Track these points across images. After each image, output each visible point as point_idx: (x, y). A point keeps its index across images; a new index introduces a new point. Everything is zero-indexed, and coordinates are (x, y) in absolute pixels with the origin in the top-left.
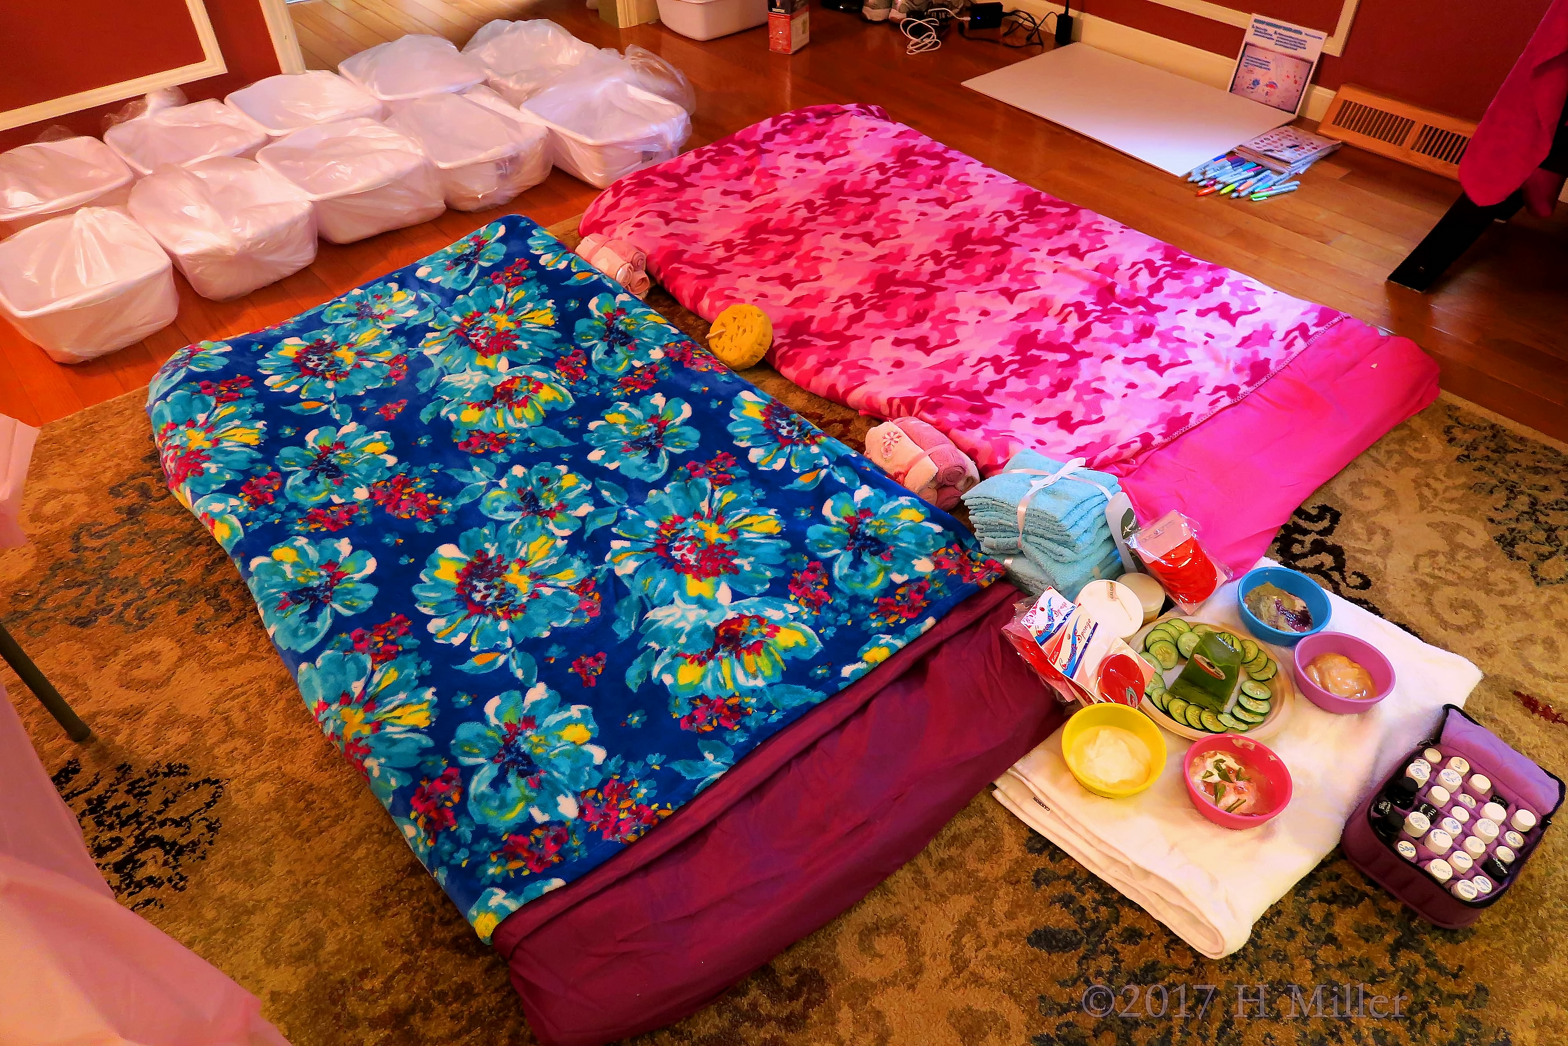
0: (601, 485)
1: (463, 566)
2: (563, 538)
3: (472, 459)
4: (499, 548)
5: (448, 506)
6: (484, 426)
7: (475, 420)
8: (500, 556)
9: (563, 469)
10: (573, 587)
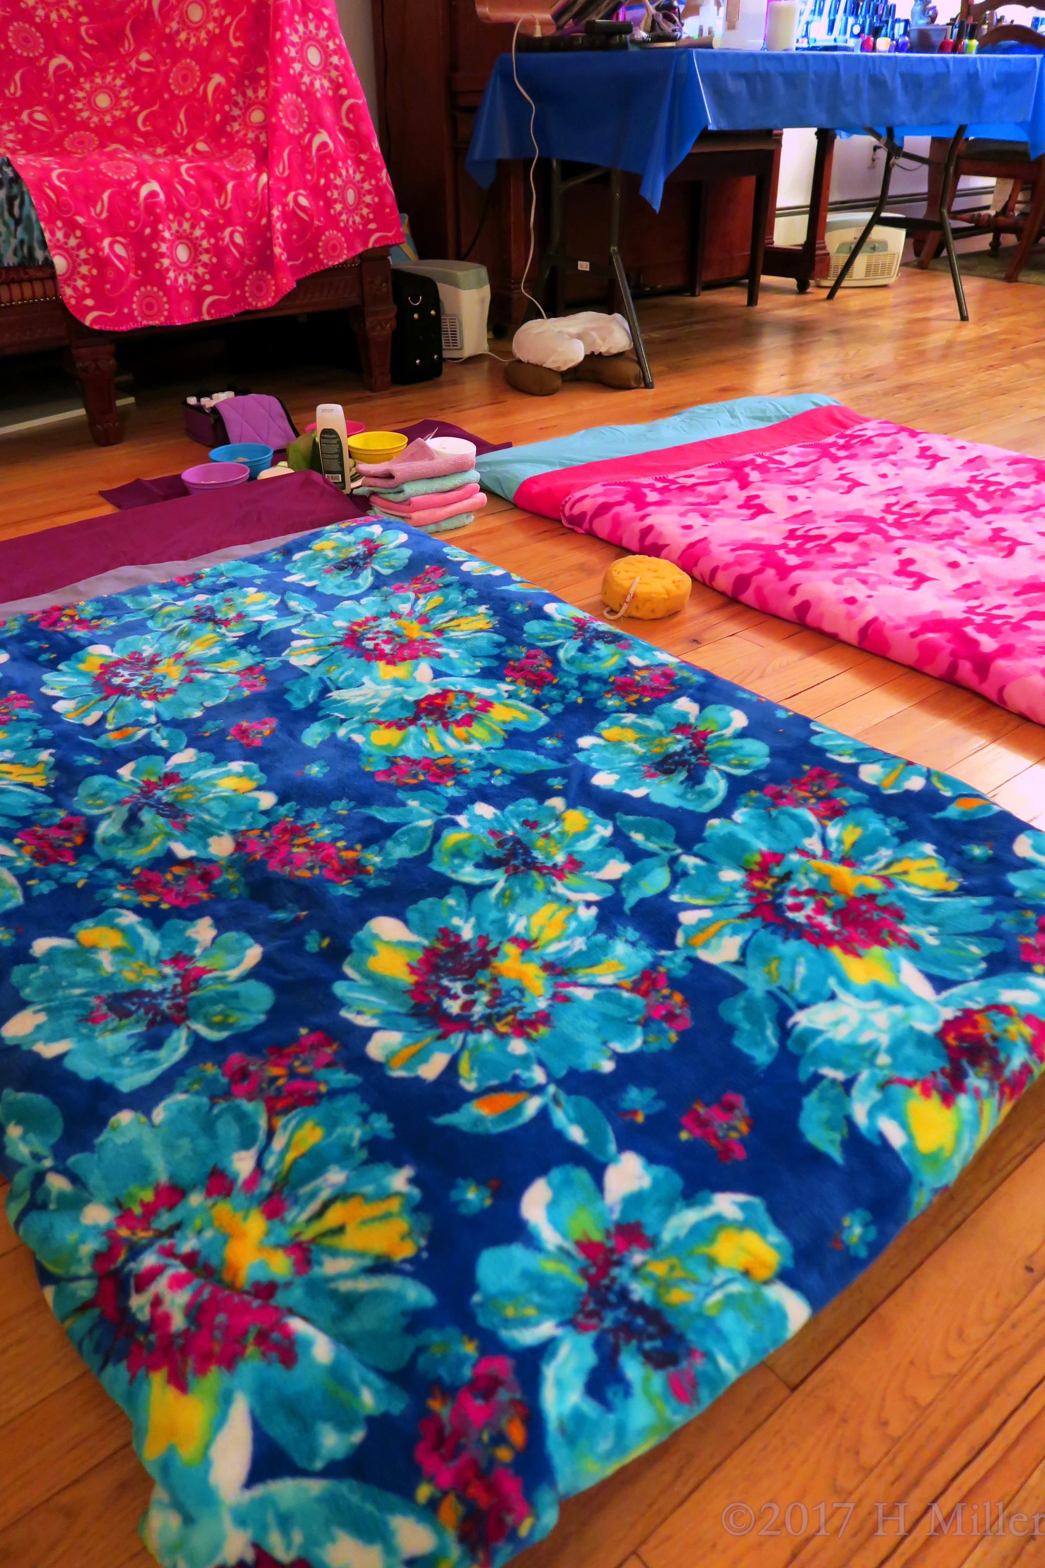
0: (626, 823)
1: (420, 955)
2: (589, 904)
3: (401, 795)
4: (478, 926)
5: (373, 859)
6: (410, 750)
7: (395, 743)
8: (480, 937)
9: (558, 803)
10: (628, 983)
